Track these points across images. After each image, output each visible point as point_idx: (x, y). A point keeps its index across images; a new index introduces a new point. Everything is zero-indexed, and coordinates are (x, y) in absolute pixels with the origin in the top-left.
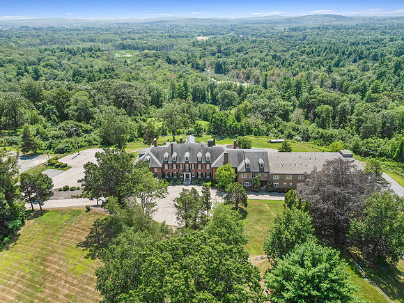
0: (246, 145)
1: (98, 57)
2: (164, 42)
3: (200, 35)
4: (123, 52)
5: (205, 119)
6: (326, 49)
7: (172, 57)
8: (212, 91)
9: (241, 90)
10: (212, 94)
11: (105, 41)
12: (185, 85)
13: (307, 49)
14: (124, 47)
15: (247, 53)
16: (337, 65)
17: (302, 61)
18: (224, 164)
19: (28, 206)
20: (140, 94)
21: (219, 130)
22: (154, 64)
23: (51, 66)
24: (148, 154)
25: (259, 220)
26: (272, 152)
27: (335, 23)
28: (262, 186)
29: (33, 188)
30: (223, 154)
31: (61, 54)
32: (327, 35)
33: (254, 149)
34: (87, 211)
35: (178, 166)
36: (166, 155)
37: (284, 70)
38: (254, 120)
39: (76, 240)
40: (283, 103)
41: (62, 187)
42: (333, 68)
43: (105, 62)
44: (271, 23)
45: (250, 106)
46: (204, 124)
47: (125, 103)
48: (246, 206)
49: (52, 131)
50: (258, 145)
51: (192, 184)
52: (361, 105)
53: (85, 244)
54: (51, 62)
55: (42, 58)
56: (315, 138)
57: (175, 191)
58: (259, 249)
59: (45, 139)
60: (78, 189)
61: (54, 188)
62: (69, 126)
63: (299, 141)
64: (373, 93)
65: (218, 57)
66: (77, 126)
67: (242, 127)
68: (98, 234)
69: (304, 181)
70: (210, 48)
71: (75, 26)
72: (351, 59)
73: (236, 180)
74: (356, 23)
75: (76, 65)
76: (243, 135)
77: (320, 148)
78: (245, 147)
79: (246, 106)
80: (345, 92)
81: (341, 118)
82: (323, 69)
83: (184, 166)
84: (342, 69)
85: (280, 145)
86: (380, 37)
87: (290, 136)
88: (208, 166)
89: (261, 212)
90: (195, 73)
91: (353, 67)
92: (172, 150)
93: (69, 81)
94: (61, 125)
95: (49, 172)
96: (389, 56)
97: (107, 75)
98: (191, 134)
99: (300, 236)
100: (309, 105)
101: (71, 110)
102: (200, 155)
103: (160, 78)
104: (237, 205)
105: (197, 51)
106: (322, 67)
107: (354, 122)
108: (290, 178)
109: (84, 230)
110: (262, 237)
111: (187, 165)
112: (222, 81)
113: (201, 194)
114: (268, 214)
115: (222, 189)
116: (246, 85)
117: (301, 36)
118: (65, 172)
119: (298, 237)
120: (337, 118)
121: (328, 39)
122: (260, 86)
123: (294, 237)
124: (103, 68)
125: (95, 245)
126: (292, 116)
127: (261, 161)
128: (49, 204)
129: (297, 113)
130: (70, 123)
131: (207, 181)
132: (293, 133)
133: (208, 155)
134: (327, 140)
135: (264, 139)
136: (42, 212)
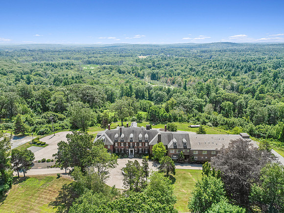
0: (173, 129)
1: (72, 69)
2: (117, 59)
3: (140, 55)
4: (89, 66)
5: (145, 110)
6: (225, 64)
7: (122, 69)
8: (149, 91)
9: (169, 91)
10: (149, 93)
11: (77, 59)
12: (130, 87)
13: (213, 64)
14: (89, 63)
15: (172, 67)
16: (234, 75)
17: (210, 72)
18: (158, 142)
19: (15, 174)
20: (99, 94)
21: (154, 118)
22: (110, 74)
23: (40, 75)
24: (104, 135)
25: (184, 185)
26: (192, 134)
27: (231, 48)
28: (186, 159)
29: (20, 160)
30: (157, 135)
31: (47, 67)
32: (226, 55)
33: (179, 132)
34: (57, 178)
35: (125, 144)
36: (117, 136)
37: (198, 77)
38: (178, 111)
39: (49, 200)
40: (198, 100)
41: (40, 159)
42: (231, 77)
43: (76, 72)
44: (188, 48)
45: (175, 102)
46: (143, 114)
47: (89, 100)
48: (174, 174)
49: (37, 119)
50: (182, 129)
51: (135, 157)
52: (252, 102)
53: (55, 204)
54: (40, 72)
55: (33, 70)
56: (222, 125)
57: (122, 163)
58: (185, 207)
59: (31, 124)
60: (52, 161)
61: (35, 160)
62: (49, 116)
63: (211, 126)
64: (260, 93)
65: (153, 69)
66: (54, 115)
67: (170, 116)
68: (65, 196)
69: (216, 155)
70: (147, 64)
71: (57, 49)
72: (243, 71)
73: (167, 154)
74: (245, 47)
75: (56, 74)
76: (171, 122)
77: (226, 131)
78: (173, 130)
79: (173, 102)
80: (241, 93)
81: (239, 110)
82: (224, 77)
83: (129, 144)
84: (237, 77)
85: (197, 129)
86: (262, 57)
87: (204, 123)
88: (146, 144)
89: (185, 179)
90: (137, 80)
91: (245, 76)
92: (121, 132)
93: (51, 84)
94: (44, 114)
95: (32, 149)
96: (269, 69)
97: (77, 81)
98: (134, 121)
99: (215, 198)
100: (216, 101)
101: (51, 104)
102: (141, 136)
103: (114, 83)
104: (168, 173)
105: (139, 66)
106: (223, 76)
107: (248, 113)
108: (206, 153)
109: (54, 192)
110: (187, 198)
111: (131, 143)
112: (155, 85)
113: (141, 165)
114: (191, 180)
115: (157, 161)
116: (172, 87)
117: (208, 56)
118: (44, 149)
119: (214, 198)
120: (236, 110)
121: (227, 58)
122: (182, 88)
123: (211, 198)
124: (75, 77)
125: (63, 204)
126: (205, 109)
127: (184, 140)
128: (31, 172)
129: (208, 107)
130: (50, 114)
131: (146, 155)
132: (207, 121)
133: (146, 136)
134: (230, 126)
135: (186, 125)
136: (25, 178)
